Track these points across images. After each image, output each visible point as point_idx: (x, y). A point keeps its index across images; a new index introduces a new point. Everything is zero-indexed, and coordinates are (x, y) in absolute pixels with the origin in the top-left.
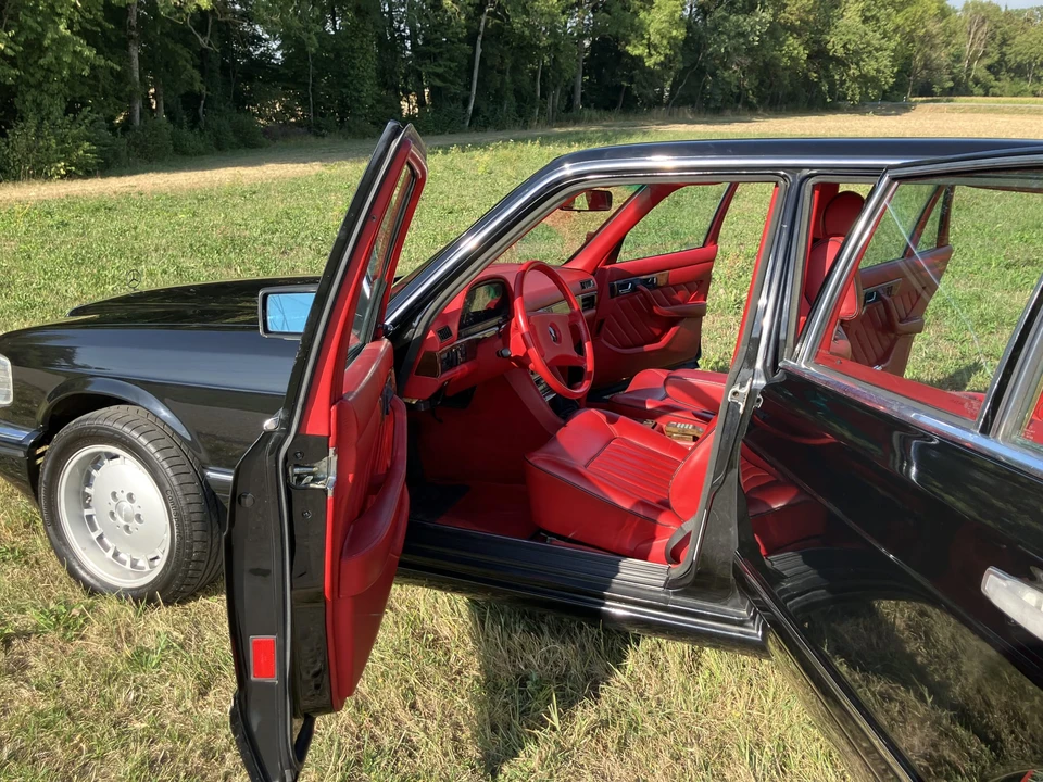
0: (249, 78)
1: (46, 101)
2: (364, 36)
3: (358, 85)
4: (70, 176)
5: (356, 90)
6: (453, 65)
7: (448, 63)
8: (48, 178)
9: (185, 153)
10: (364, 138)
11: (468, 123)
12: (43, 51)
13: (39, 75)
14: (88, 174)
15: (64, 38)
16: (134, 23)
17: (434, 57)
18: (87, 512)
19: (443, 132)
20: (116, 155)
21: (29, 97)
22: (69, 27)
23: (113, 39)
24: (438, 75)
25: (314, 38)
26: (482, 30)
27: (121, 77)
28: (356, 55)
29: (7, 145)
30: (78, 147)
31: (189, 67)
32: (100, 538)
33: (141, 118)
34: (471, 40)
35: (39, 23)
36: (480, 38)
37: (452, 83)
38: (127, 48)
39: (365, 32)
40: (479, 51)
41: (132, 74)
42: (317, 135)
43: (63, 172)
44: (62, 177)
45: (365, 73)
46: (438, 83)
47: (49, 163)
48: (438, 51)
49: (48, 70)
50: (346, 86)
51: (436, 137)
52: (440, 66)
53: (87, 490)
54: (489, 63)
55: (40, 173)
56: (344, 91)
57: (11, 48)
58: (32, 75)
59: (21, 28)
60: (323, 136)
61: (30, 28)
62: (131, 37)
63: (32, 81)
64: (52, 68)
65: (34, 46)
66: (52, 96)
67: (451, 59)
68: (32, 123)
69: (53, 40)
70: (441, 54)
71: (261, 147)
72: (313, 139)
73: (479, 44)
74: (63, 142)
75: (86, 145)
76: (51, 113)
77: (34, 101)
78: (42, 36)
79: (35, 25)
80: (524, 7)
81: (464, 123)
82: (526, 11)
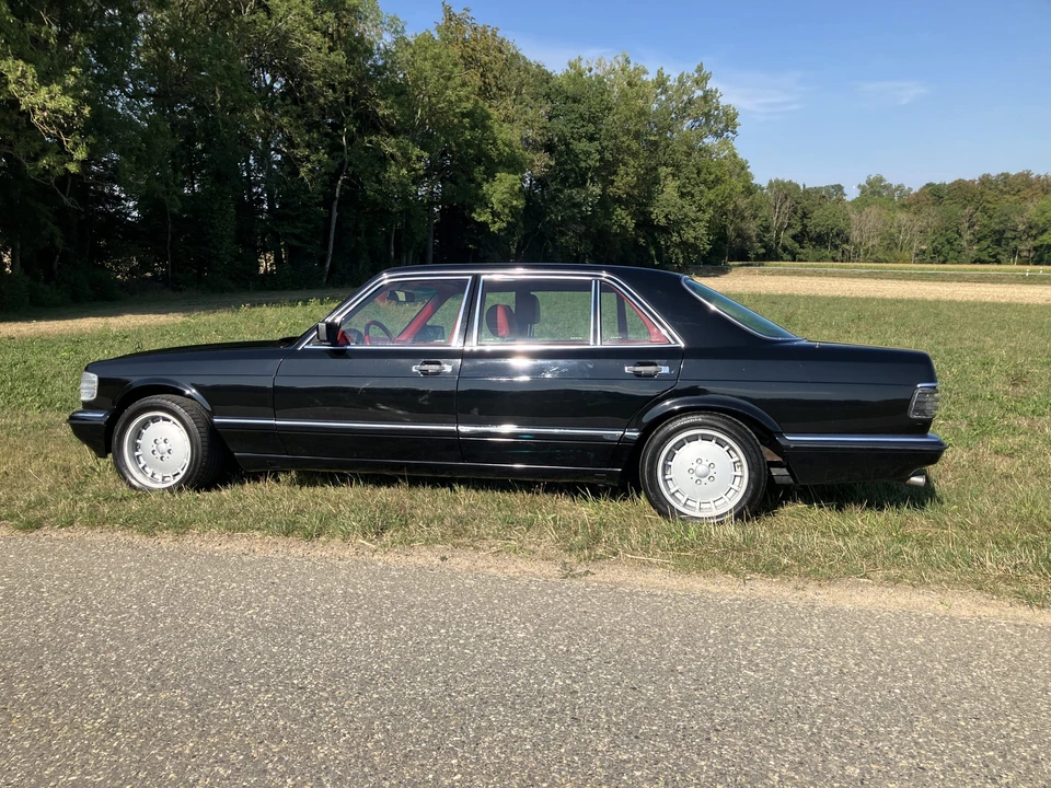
2: (224, 198)
3: (217, 243)
5: (215, 248)
6: (311, 226)
7: (305, 225)
9: (41, 305)
10: (223, 292)
11: (325, 280)
17: (291, 220)
18: (137, 454)
19: (301, 288)
24: (295, 236)
26: (337, 195)
28: (215, 216)
31: (50, 224)
32: (143, 468)
34: (327, 203)
36: (336, 203)
37: (309, 243)
40: (335, 214)
42: (174, 289)
45: (224, 233)
46: (295, 243)
48: (294, 213)
50: (204, 244)
51: (295, 292)
52: (297, 228)
53: (138, 441)
54: (345, 225)
60: (180, 290)
67: (308, 222)
70: (298, 216)
71: (118, 300)
72: (170, 293)
73: (335, 209)
80: (377, 177)
81: (321, 279)
82: (379, 182)
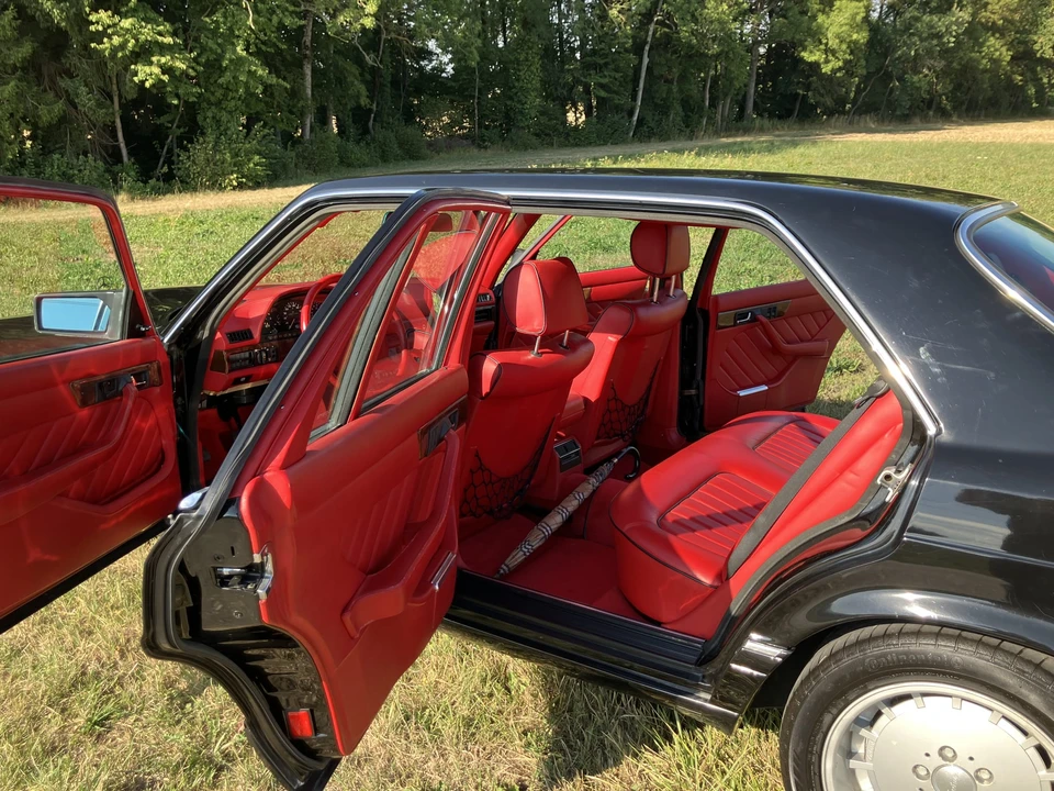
0: (418, 92)
1: (224, 117)
2: (530, 48)
3: (522, 97)
4: (241, 187)
5: (519, 101)
6: (618, 75)
7: (613, 74)
8: (222, 189)
9: (349, 165)
10: (526, 149)
11: (631, 134)
12: (222, 71)
13: (219, 93)
14: (257, 185)
15: (240, 59)
16: (308, 43)
17: (599, 68)
19: (605, 144)
20: (284, 166)
21: (210, 114)
22: (247, 49)
23: (288, 57)
24: (602, 86)
25: (475, 52)
26: (649, 39)
27: (294, 94)
28: (521, 68)
29: (189, 158)
30: (249, 160)
31: (356, 83)
33: (311, 131)
34: (638, 49)
35: (219, 45)
36: (647, 48)
37: (616, 93)
38: (301, 67)
39: (530, 45)
40: (646, 60)
41: (305, 90)
42: (479, 147)
43: (235, 183)
44: (234, 188)
45: (529, 86)
46: (603, 94)
47: (224, 175)
48: (602, 62)
49: (227, 88)
50: (511, 98)
51: (596, 149)
52: (605, 76)
54: (656, 73)
55: (216, 185)
56: (509, 103)
57: (193, 68)
58: (213, 94)
59: (203, 49)
60: (486, 148)
61: (211, 49)
62: (306, 56)
63: (212, 99)
64: (230, 87)
65: (214, 67)
66: (230, 112)
67: (617, 70)
68: (211, 138)
69: (231, 61)
70: (606, 64)
71: (424, 159)
72: (476, 151)
73: (646, 54)
74: (237, 155)
75: (257, 158)
76: (228, 128)
77: (214, 118)
78: (220, 58)
79: (215, 47)
80: (693, 16)
81: (628, 134)
82: (695, 19)
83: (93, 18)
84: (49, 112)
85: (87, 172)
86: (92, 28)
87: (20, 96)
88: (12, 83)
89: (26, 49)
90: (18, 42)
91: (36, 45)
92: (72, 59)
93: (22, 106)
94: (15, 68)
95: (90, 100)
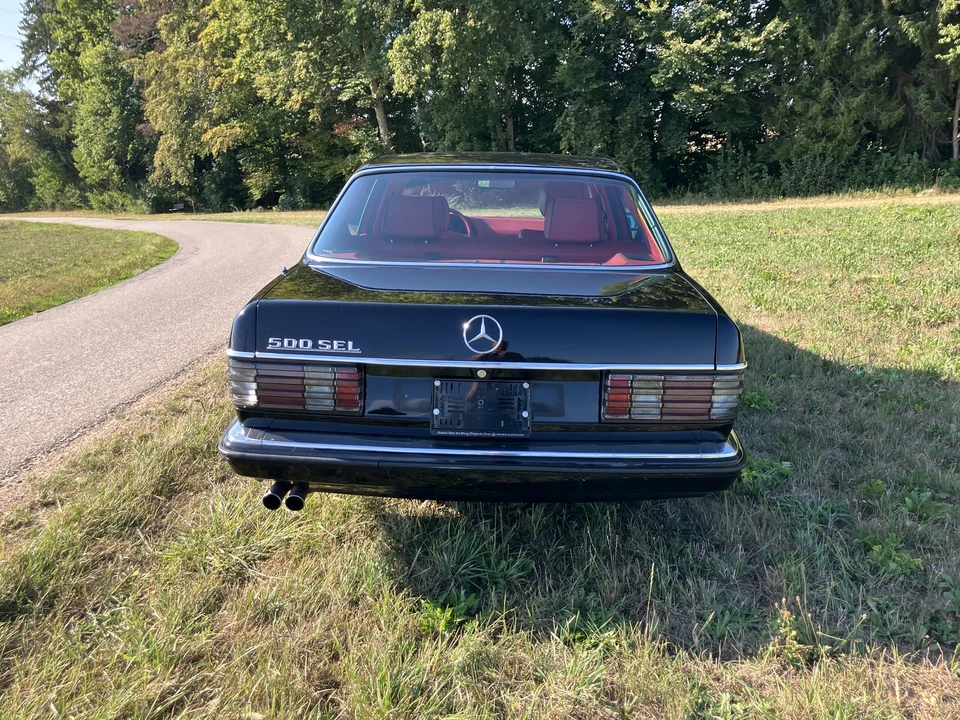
83: (942, 32)
84: (889, 118)
85: (909, 168)
86: (941, 41)
87: (867, 105)
88: (863, 95)
89: (882, 64)
90: (876, 59)
91: (891, 61)
92: (921, 69)
93: (867, 113)
94: (868, 82)
95: (926, 104)
